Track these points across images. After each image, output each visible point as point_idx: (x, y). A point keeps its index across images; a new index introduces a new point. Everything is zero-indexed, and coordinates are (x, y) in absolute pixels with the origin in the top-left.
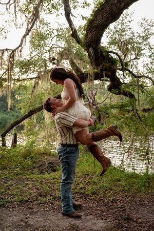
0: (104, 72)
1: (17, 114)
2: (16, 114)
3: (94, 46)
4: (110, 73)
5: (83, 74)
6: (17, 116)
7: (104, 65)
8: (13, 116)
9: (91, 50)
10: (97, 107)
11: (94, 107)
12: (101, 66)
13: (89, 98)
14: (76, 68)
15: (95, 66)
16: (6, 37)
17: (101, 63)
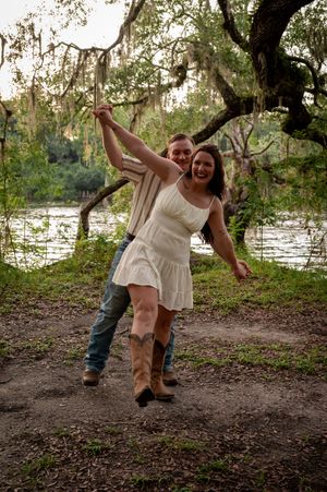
0: (280, 99)
1: (69, 172)
2: (66, 173)
3: (268, 50)
4: (290, 99)
5: (239, 98)
6: (70, 176)
7: (282, 86)
8: (61, 176)
9: (261, 58)
10: (251, 162)
11: (247, 161)
12: (277, 87)
13: (234, 142)
14: (224, 86)
15: (266, 87)
16: (85, 22)
17: (278, 82)
